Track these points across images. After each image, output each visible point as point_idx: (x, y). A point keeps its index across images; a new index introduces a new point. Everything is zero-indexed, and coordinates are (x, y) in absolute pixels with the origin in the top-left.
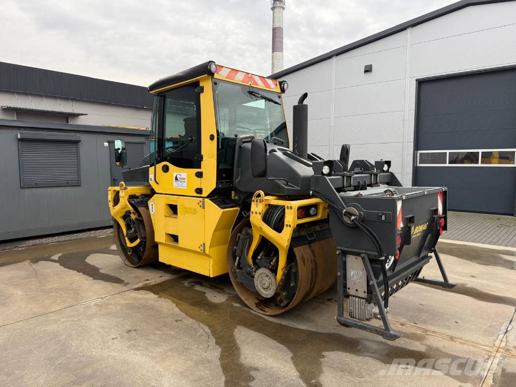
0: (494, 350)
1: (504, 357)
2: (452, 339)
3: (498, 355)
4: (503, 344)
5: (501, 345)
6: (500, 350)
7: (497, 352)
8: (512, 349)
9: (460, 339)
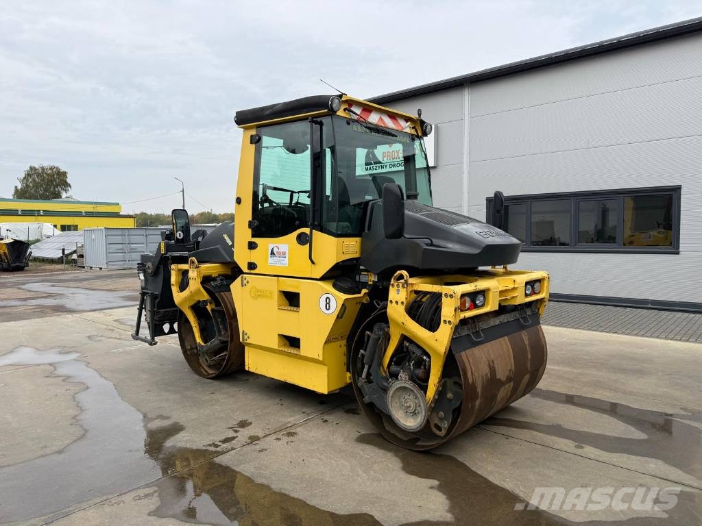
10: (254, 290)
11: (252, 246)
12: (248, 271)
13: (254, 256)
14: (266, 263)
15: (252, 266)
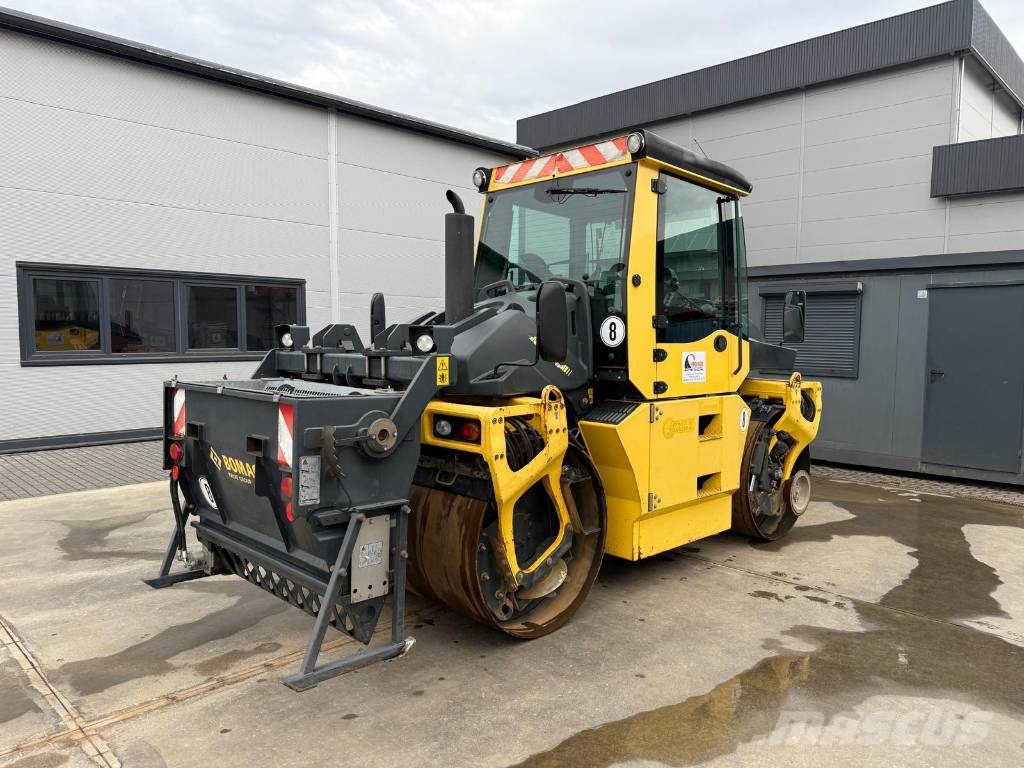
0: (90, 728)
1: (59, 729)
2: (172, 699)
3: (72, 726)
4: (88, 747)
5: (90, 745)
6: (81, 735)
7: (80, 728)
8: (65, 752)
9: (163, 707)
10: (669, 423)
11: (659, 356)
12: (654, 397)
13: (663, 372)
14: (680, 380)
15: (660, 387)
